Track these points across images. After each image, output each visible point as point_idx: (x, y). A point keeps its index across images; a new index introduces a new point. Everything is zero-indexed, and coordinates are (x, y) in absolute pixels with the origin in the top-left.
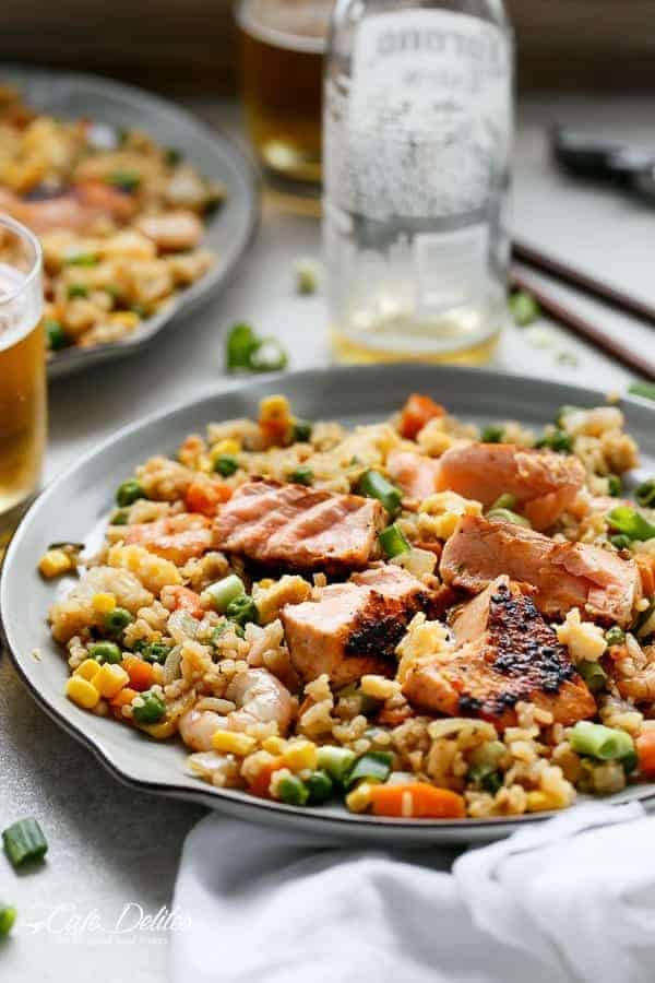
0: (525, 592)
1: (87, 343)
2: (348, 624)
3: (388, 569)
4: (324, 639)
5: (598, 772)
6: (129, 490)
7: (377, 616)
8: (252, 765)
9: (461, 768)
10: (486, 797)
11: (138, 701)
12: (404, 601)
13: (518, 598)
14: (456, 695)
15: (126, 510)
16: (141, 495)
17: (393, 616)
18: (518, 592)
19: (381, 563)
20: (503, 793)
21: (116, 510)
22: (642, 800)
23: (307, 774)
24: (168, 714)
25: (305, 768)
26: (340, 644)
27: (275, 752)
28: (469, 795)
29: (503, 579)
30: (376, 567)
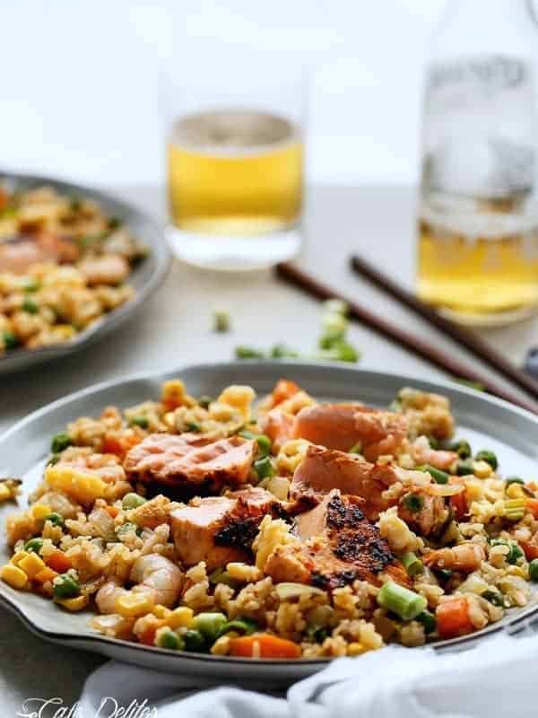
0: (352, 501)
1: (33, 344)
2: (218, 521)
3: (254, 490)
4: (199, 531)
5: (405, 631)
6: (60, 440)
7: (242, 517)
8: (141, 624)
9: (301, 625)
10: (316, 647)
11: (58, 580)
12: (264, 508)
13: (348, 506)
14: (309, 572)
15: (58, 455)
16: (70, 443)
17: (253, 519)
18: (348, 502)
19: (249, 485)
20: (328, 642)
21: (51, 456)
22: (436, 648)
23: (184, 630)
24: (82, 591)
25: (181, 626)
26: (211, 536)
27: (159, 616)
28: (304, 645)
29: (335, 492)
30: (245, 489)
